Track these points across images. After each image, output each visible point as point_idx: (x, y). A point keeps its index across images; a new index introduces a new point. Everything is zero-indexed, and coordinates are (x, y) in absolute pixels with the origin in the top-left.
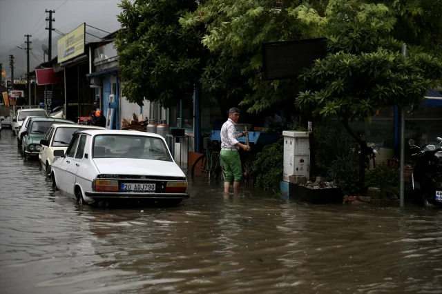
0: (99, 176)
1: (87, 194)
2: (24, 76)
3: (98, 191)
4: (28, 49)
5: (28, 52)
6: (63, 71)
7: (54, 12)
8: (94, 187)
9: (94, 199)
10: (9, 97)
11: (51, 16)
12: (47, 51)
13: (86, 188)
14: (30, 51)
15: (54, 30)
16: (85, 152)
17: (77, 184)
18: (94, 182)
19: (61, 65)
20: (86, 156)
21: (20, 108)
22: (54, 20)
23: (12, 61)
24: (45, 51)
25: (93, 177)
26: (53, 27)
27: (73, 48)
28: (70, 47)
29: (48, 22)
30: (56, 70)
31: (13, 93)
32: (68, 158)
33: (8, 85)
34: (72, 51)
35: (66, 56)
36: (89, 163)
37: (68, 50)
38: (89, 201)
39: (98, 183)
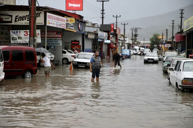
0: (184, 79)
1: (180, 86)
2: (171, 38)
3: (184, 85)
4: (173, 26)
5: (173, 28)
6: (186, 35)
7: (184, 10)
8: (182, 83)
9: (182, 88)
10: (164, 47)
11: (182, 12)
12: (180, 27)
13: (180, 84)
14: (174, 27)
15: (183, 17)
16: (180, 69)
17: (177, 82)
18: (182, 81)
19: (185, 32)
20: (180, 70)
21: (166, 51)
22: (183, 13)
23: (167, 32)
24: (179, 27)
25: (182, 79)
26: (183, 16)
27: (189, 25)
28: (188, 25)
29: (181, 14)
30: (183, 35)
31: (166, 45)
32: (175, 71)
33: (165, 42)
34: (189, 26)
35: (186, 29)
36: (181, 74)
37: (187, 26)
38: (181, 89)
39: (184, 81)
